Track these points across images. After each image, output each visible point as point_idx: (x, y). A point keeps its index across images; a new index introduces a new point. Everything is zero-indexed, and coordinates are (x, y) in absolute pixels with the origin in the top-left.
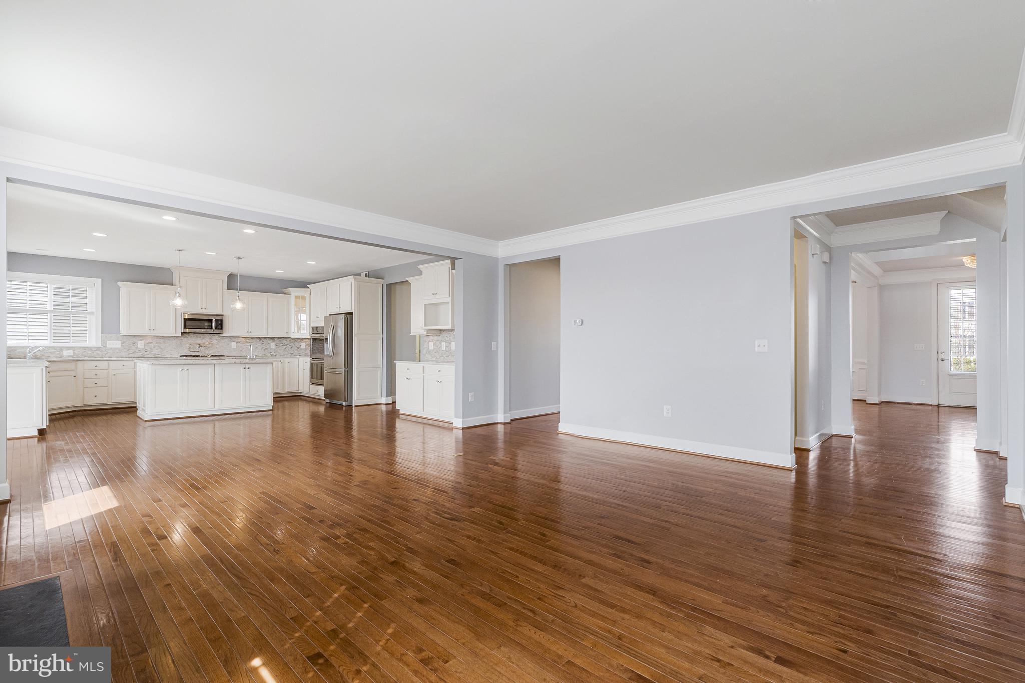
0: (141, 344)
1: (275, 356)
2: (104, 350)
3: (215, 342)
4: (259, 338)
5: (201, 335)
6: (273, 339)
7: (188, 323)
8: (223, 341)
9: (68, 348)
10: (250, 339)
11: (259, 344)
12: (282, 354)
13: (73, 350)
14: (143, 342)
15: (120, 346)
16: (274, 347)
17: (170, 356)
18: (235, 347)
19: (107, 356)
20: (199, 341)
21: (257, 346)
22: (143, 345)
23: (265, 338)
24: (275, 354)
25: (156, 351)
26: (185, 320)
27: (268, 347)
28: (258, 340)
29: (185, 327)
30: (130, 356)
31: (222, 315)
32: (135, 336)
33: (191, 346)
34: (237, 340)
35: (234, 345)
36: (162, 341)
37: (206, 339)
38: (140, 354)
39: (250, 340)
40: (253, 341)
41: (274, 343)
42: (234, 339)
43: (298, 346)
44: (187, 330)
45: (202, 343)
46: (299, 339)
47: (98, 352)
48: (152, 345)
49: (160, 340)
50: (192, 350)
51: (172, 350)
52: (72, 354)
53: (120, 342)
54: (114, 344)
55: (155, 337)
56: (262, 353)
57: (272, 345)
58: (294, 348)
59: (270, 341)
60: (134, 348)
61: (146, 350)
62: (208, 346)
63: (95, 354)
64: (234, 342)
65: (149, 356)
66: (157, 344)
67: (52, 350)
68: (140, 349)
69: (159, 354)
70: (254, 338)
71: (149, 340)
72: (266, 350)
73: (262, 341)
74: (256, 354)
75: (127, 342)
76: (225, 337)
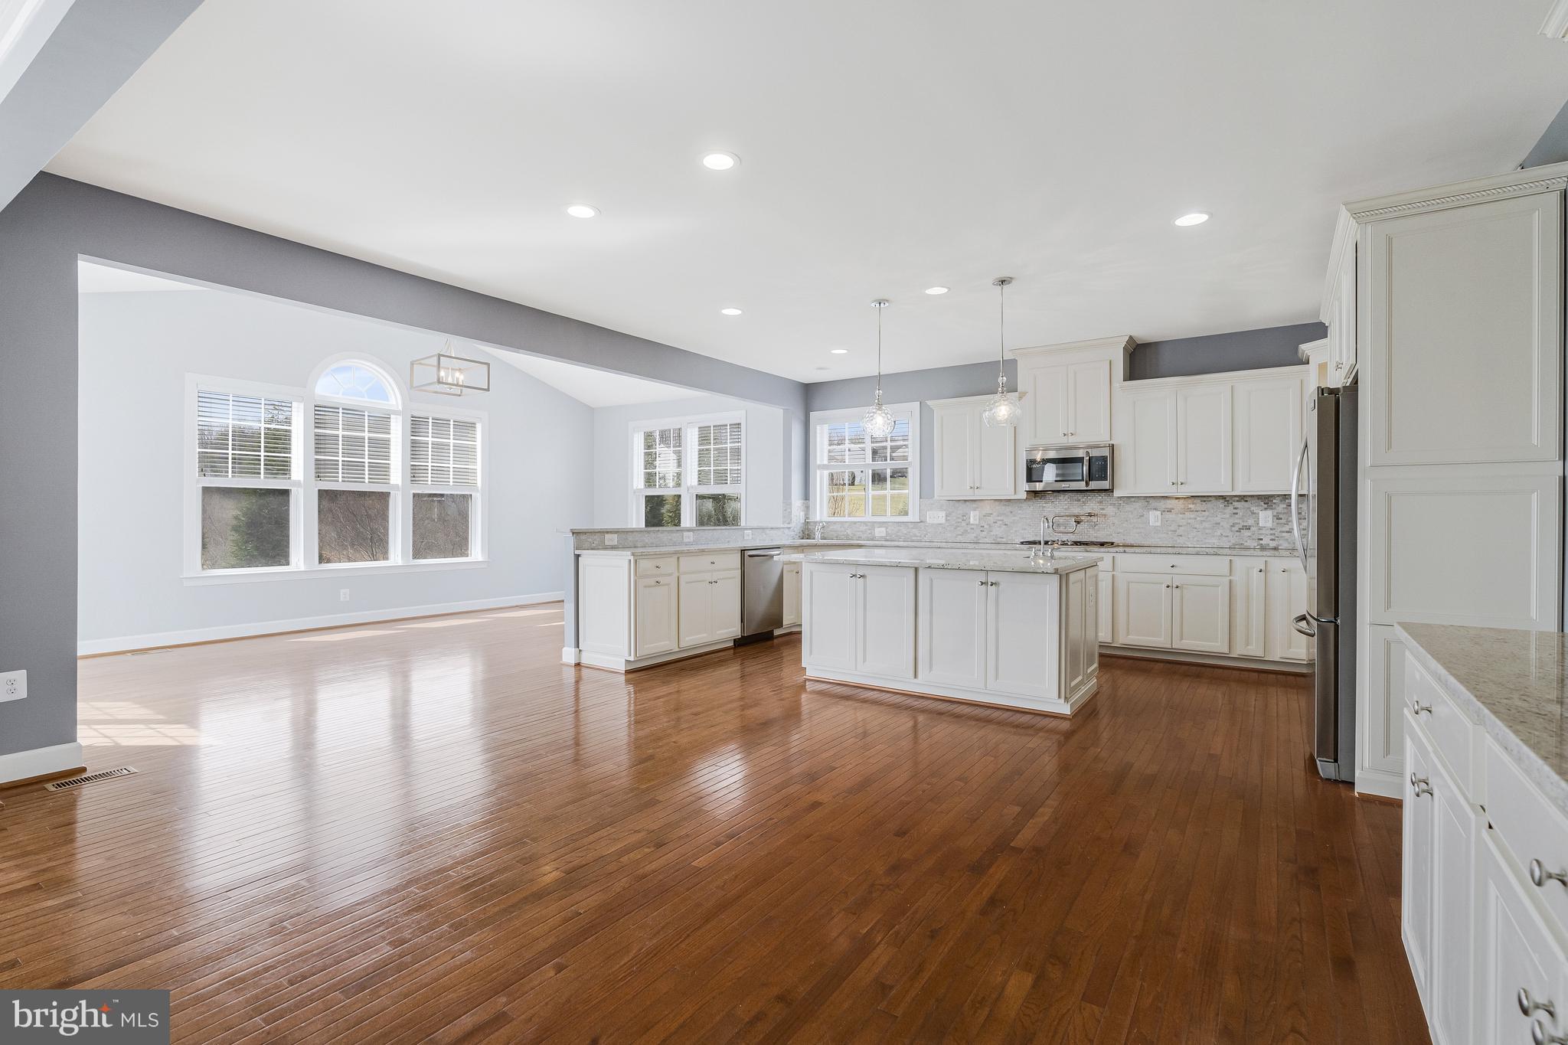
0: (974, 517)
1: (1275, 549)
2: (924, 528)
3: (1110, 510)
4: (1223, 497)
5: (1079, 496)
6: (1267, 499)
7: (1037, 469)
8: (1128, 508)
9: (882, 524)
10: (1198, 501)
11: (1223, 515)
13: (887, 528)
14: (977, 512)
15: (943, 521)
16: (1270, 524)
18: (1159, 524)
20: (1076, 510)
21: (1217, 519)
22: (978, 517)
23: (1243, 498)
24: (1273, 544)
25: (998, 531)
26: (1030, 463)
27: (1250, 522)
28: (1220, 504)
29: (1030, 479)
30: (958, 540)
31: (1113, 446)
32: (965, 501)
33: (1059, 521)
34: (1163, 504)
35: (1154, 518)
36: (1009, 509)
37: (1092, 505)
38: (971, 537)
39: (1198, 505)
40: (1204, 506)
41: (1269, 513)
42: (1152, 501)
45: (1082, 512)
47: (915, 531)
48: (991, 519)
49: (1003, 507)
50: (1063, 530)
51: (1025, 529)
52: (884, 535)
53: (943, 514)
54: (936, 517)
55: (997, 503)
56: (1233, 540)
57: (1266, 518)
59: (1256, 507)
60: (964, 524)
61: (982, 529)
62: (1094, 519)
63: (911, 534)
64: (1156, 509)
65: (987, 540)
66: (998, 516)
67: (863, 528)
68: (973, 527)
69: (1002, 538)
70: (1210, 499)
71: (987, 508)
72: (1246, 533)
73: (1231, 507)
74: (1215, 542)
75: (953, 512)
76: (1133, 499)
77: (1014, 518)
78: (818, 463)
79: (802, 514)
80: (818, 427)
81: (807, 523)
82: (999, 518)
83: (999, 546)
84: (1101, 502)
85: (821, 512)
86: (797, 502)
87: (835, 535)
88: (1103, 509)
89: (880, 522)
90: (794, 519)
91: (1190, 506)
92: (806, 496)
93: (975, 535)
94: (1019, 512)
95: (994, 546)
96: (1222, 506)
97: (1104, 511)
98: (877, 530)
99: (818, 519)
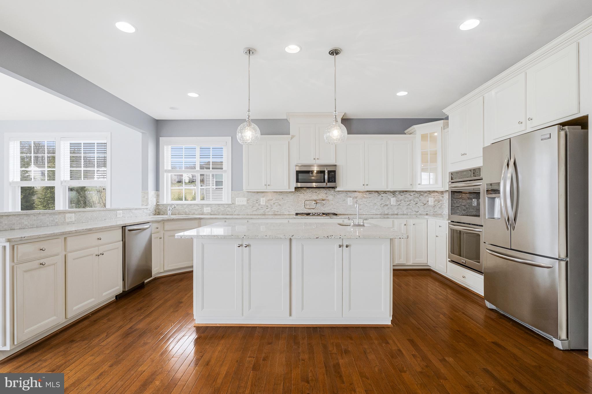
0: (263, 201)
1: (397, 214)
2: (233, 207)
3: (330, 197)
4: (377, 192)
5: (317, 190)
6: (394, 193)
7: (301, 176)
8: (338, 196)
9: (208, 205)
10: (367, 193)
11: (376, 199)
12: (405, 213)
13: (211, 208)
14: (264, 199)
15: (245, 203)
16: (395, 204)
17: (288, 213)
18: (352, 204)
19: (235, 213)
20: (315, 197)
21: (375, 202)
22: (265, 201)
23: (385, 192)
24: (396, 212)
25: (276, 208)
26: (298, 172)
27: (388, 203)
28: (376, 194)
29: (297, 181)
30: (255, 213)
31: (335, 166)
32: (258, 192)
33: (307, 202)
34: (353, 194)
35: (350, 201)
36: (281, 197)
37: (322, 194)
38: (261, 212)
39: (368, 195)
40: (371, 195)
41: (394, 198)
42: (349, 194)
43: (425, 202)
44: (299, 185)
45: (318, 198)
46: (426, 192)
47: (229, 209)
48: (272, 202)
49: (278, 196)
50: (308, 207)
51: (290, 207)
53: (246, 199)
54: (241, 201)
55: (275, 194)
57: (393, 201)
58: (420, 204)
59: (390, 196)
60: (257, 205)
61: (267, 207)
62: (323, 202)
63: (226, 211)
64: (350, 197)
65: (270, 213)
66: (276, 201)
67: (196, 207)
68: (262, 206)
69: (278, 212)
70: (372, 192)
71: (270, 196)
72: (386, 207)
73: (380, 196)
74: (374, 212)
75: (251, 198)
76: (340, 192)
77: (284, 202)
78: (165, 168)
79: (155, 199)
80: (165, 147)
81: (157, 205)
82: (276, 202)
83: (276, 217)
84: (326, 193)
85: (167, 199)
86: (152, 193)
87: (178, 212)
88: (327, 197)
89: (207, 205)
90: (150, 203)
91: (365, 196)
92: (157, 188)
93: (263, 211)
94: (287, 198)
95: (273, 217)
96: (377, 195)
97: (328, 198)
98: (205, 209)
99: (165, 203)
